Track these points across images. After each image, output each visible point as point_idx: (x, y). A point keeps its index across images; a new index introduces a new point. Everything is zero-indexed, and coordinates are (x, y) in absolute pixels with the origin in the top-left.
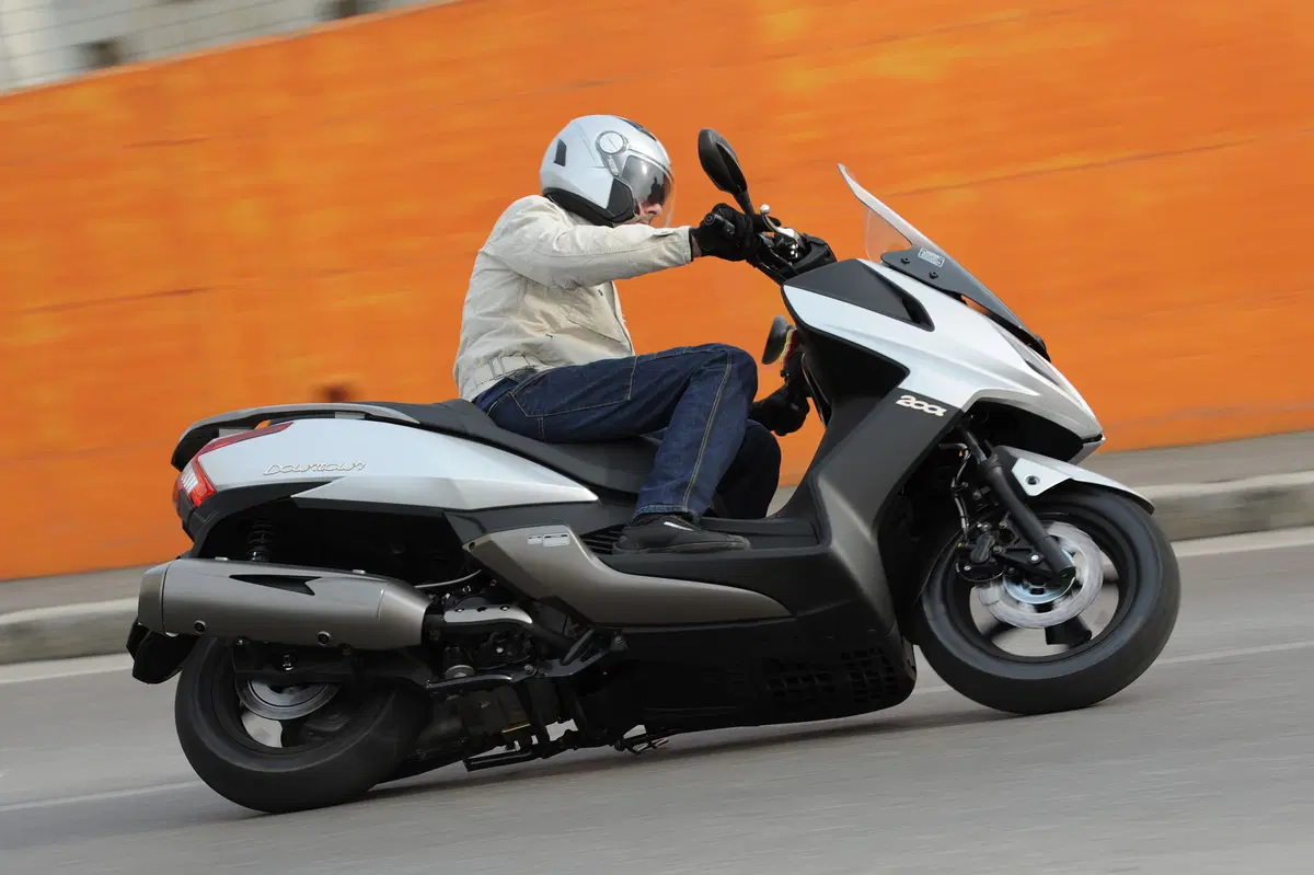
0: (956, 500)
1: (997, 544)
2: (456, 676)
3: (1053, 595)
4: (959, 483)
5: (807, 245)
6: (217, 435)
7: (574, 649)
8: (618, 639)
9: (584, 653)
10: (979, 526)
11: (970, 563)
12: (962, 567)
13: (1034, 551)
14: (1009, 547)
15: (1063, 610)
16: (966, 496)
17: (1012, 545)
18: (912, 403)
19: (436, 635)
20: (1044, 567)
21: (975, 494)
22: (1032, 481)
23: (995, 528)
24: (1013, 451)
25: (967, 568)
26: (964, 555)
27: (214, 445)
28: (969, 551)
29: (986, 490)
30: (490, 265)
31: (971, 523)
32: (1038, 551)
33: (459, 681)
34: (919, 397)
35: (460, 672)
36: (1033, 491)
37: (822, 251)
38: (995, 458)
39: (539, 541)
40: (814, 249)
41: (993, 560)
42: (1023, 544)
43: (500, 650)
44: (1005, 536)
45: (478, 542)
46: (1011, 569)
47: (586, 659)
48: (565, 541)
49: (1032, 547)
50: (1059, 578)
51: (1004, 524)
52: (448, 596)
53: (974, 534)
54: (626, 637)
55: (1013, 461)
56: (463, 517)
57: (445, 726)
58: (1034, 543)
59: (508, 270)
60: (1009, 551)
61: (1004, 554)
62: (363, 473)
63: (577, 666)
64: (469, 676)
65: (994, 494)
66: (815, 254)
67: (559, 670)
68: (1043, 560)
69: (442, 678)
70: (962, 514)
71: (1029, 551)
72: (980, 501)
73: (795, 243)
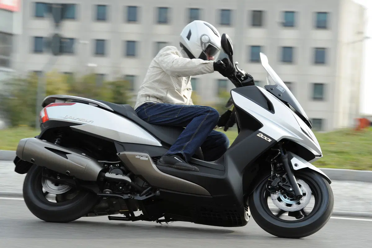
0: (272, 165)
1: (280, 182)
2: (106, 193)
3: (293, 202)
4: (274, 160)
5: (247, 76)
6: (54, 102)
7: (144, 192)
8: (158, 192)
9: (147, 194)
10: (277, 175)
11: (271, 186)
12: (268, 186)
13: (291, 187)
14: (284, 184)
15: (295, 207)
16: (275, 165)
17: (285, 184)
18: (262, 136)
19: (102, 179)
20: (293, 193)
21: (278, 165)
22: (296, 165)
23: (281, 176)
24: (293, 154)
25: (269, 187)
26: (270, 183)
27: (52, 105)
28: (272, 182)
29: (281, 164)
30: (156, 66)
31: (274, 173)
32: (292, 187)
33: (107, 195)
34: (264, 134)
35: (108, 192)
36: (296, 168)
37: (251, 79)
38: (286, 155)
39: (139, 157)
40: (249, 78)
41: (278, 187)
42: (288, 184)
43: (121, 188)
44: (284, 180)
45: (121, 153)
46: (283, 191)
47: (148, 196)
48: (147, 159)
49: (291, 186)
50: (296, 197)
51: (284, 176)
52: (111, 166)
53: (274, 177)
54: (160, 192)
55: (292, 158)
56: (119, 144)
57: (104, 205)
58: (292, 184)
59: (161, 68)
60: (283, 185)
61: (282, 186)
62: (92, 124)
63: (144, 197)
64: (110, 194)
65: (284, 166)
66: (248, 80)
67: (138, 198)
68: (293, 191)
69: (102, 193)
70: (272, 170)
71: (290, 187)
72: (278, 167)
73: (243, 75)
